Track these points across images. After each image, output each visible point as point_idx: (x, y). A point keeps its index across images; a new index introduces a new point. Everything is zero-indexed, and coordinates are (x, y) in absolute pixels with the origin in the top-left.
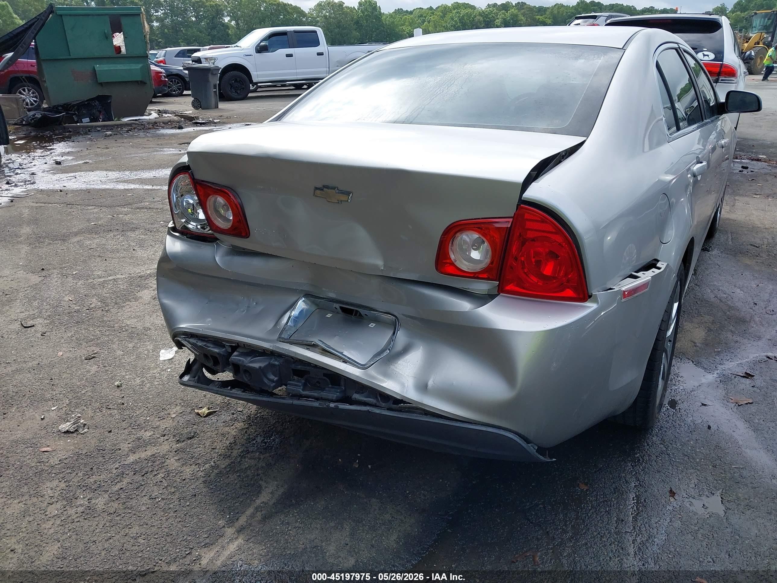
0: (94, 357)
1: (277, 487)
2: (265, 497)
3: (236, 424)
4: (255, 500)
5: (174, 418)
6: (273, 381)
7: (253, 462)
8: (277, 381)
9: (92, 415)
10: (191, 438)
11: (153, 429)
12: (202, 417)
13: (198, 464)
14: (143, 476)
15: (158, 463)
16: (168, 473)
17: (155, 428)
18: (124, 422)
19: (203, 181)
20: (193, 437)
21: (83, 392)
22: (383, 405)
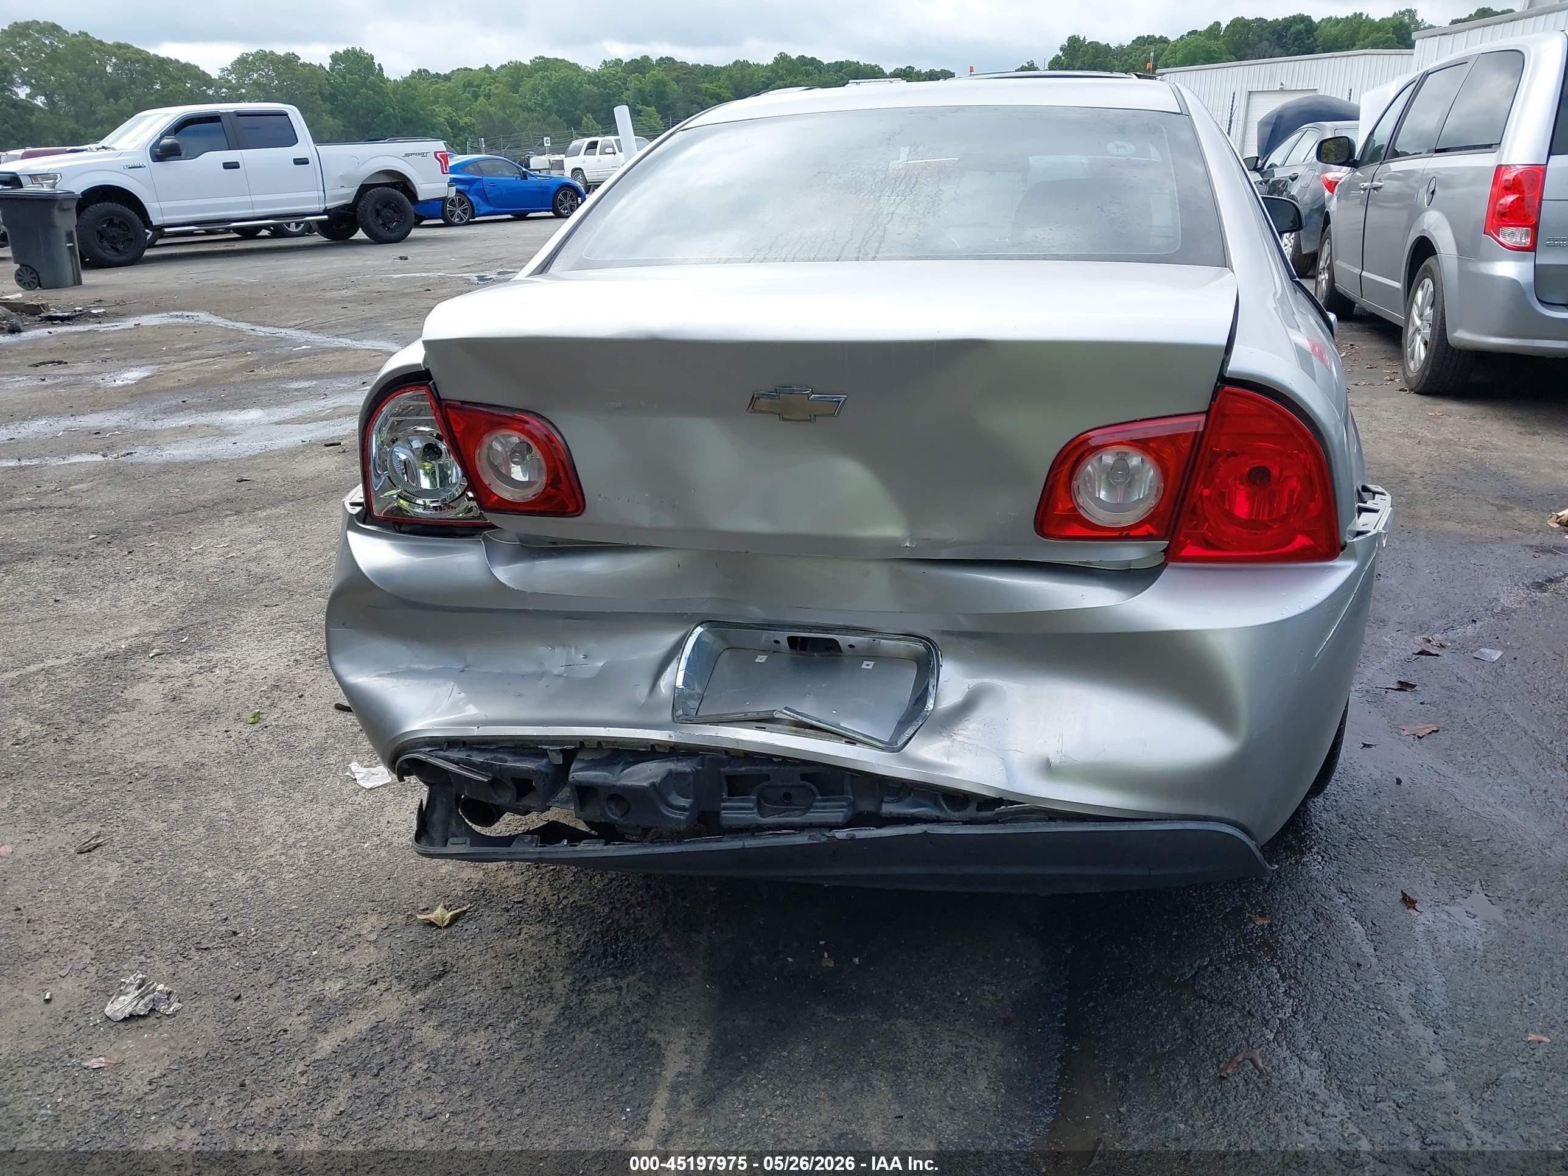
0: (98, 845)
1: (691, 1037)
2: (675, 1064)
3: (525, 930)
4: (660, 1074)
5: (375, 941)
6: (683, 809)
7: (609, 999)
8: (692, 806)
9: (172, 971)
10: (440, 977)
11: (339, 974)
12: (440, 928)
13: (490, 1025)
14: (377, 1075)
15: (395, 1041)
16: (434, 1057)
17: (342, 971)
18: (260, 972)
19: (463, 402)
20: (444, 973)
21: (116, 925)
22: (957, 815)
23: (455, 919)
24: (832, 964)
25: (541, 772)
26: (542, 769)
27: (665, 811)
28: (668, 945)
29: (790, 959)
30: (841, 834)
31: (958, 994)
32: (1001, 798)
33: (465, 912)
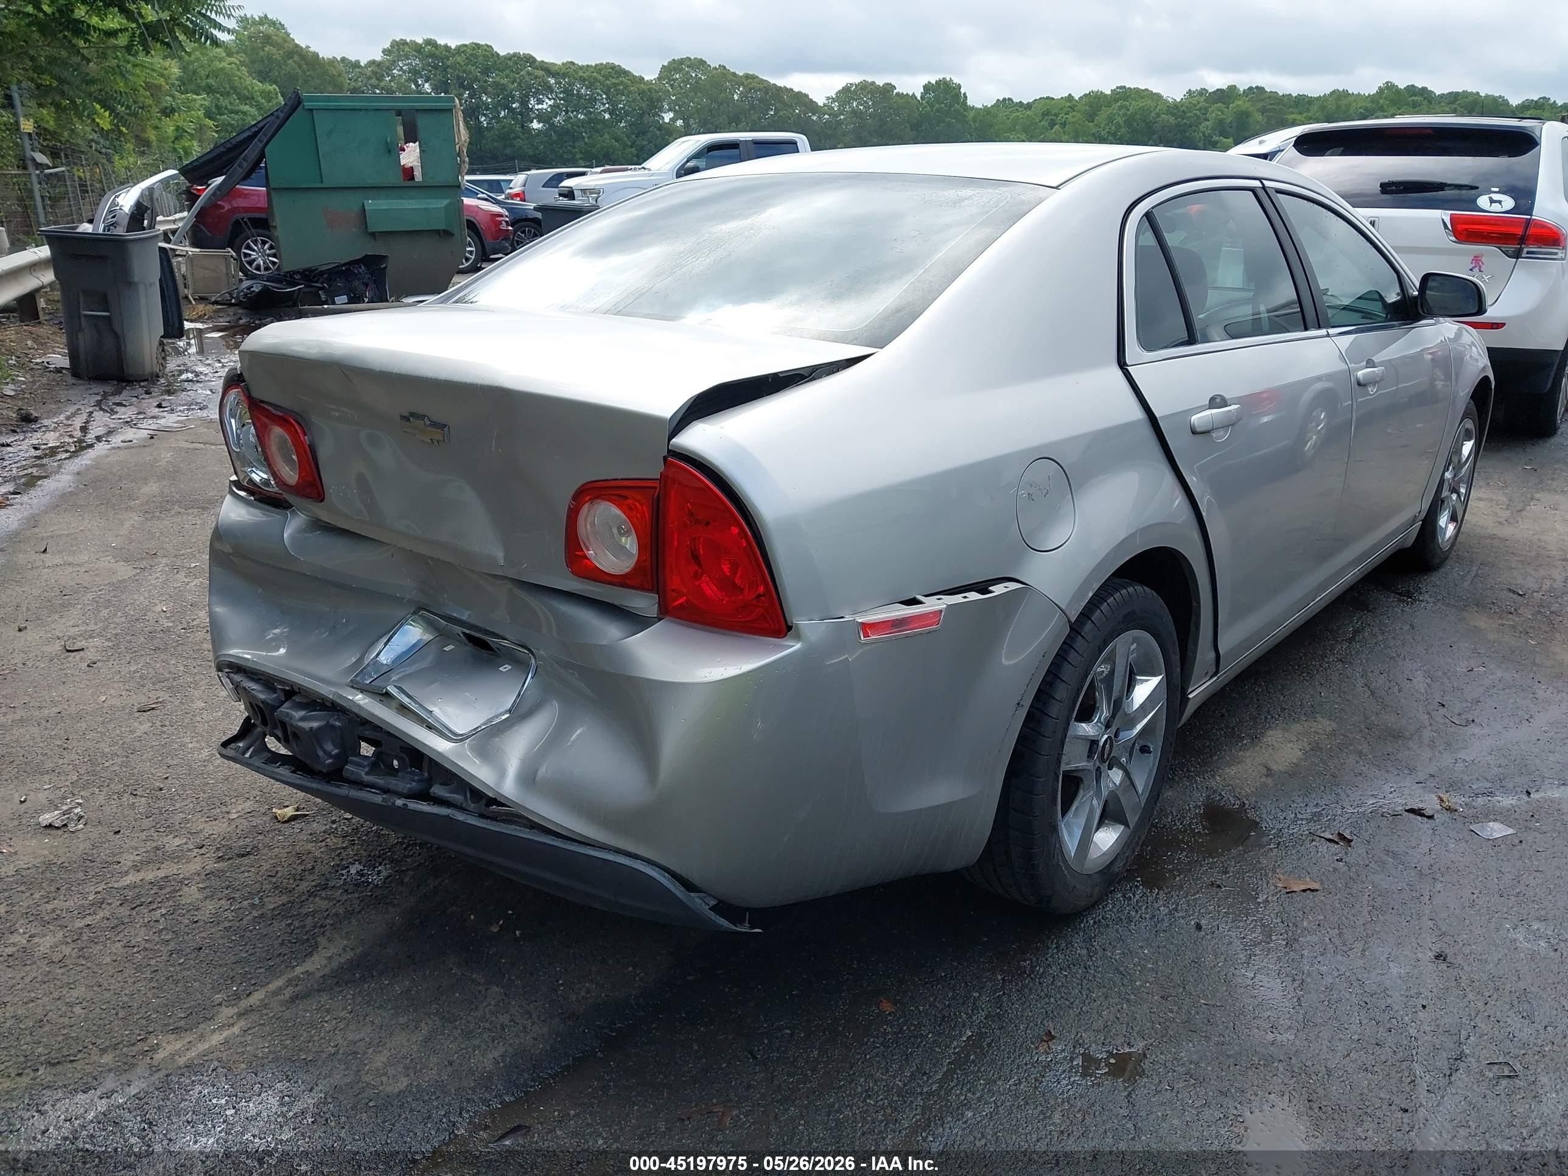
0: (153, 709)
1: (344, 949)
2: (316, 964)
3: (328, 840)
4: (294, 967)
5: (233, 819)
6: (330, 756)
7: (324, 904)
8: (337, 754)
9: (103, 802)
10: (243, 856)
11: (189, 836)
12: (279, 821)
13: (233, 898)
14: (133, 909)
15: (168, 890)
16: (177, 907)
17: (191, 834)
18: (148, 820)
19: (262, 402)
20: (249, 853)
21: (107, 764)
22: (472, 806)
23: (293, 818)
24: (495, 930)
25: (268, 704)
26: (270, 702)
27: (321, 753)
28: (406, 880)
29: (472, 917)
30: (399, 802)
31: (561, 982)
32: (495, 799)
33: (307, 815)
